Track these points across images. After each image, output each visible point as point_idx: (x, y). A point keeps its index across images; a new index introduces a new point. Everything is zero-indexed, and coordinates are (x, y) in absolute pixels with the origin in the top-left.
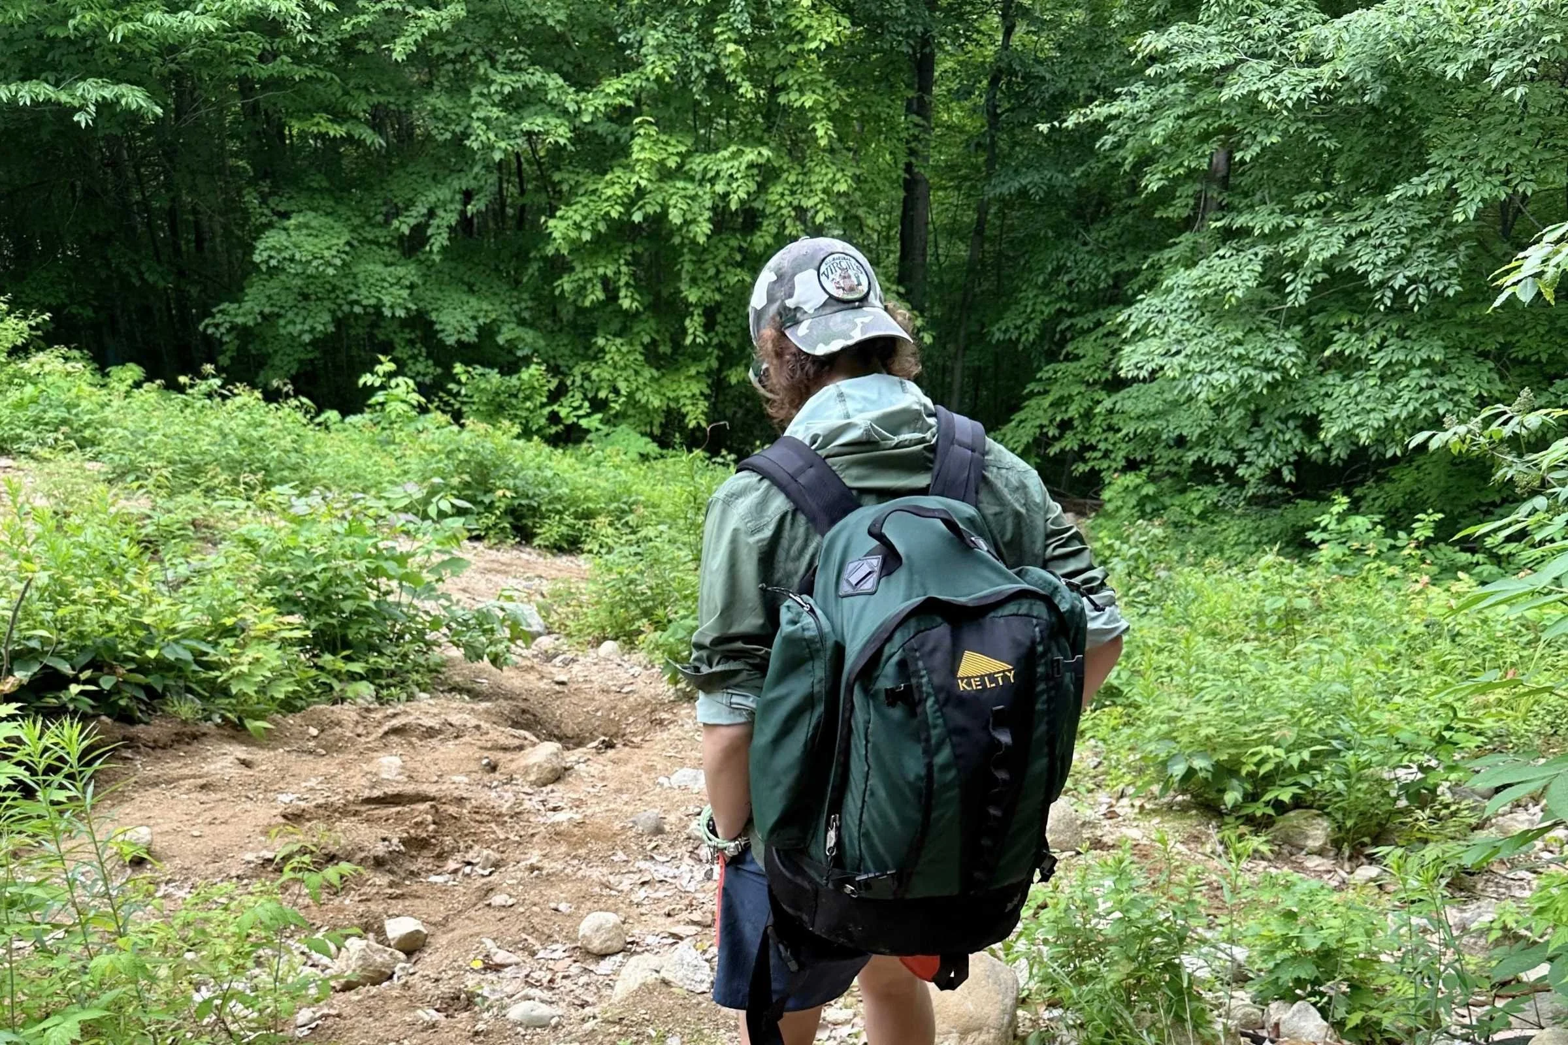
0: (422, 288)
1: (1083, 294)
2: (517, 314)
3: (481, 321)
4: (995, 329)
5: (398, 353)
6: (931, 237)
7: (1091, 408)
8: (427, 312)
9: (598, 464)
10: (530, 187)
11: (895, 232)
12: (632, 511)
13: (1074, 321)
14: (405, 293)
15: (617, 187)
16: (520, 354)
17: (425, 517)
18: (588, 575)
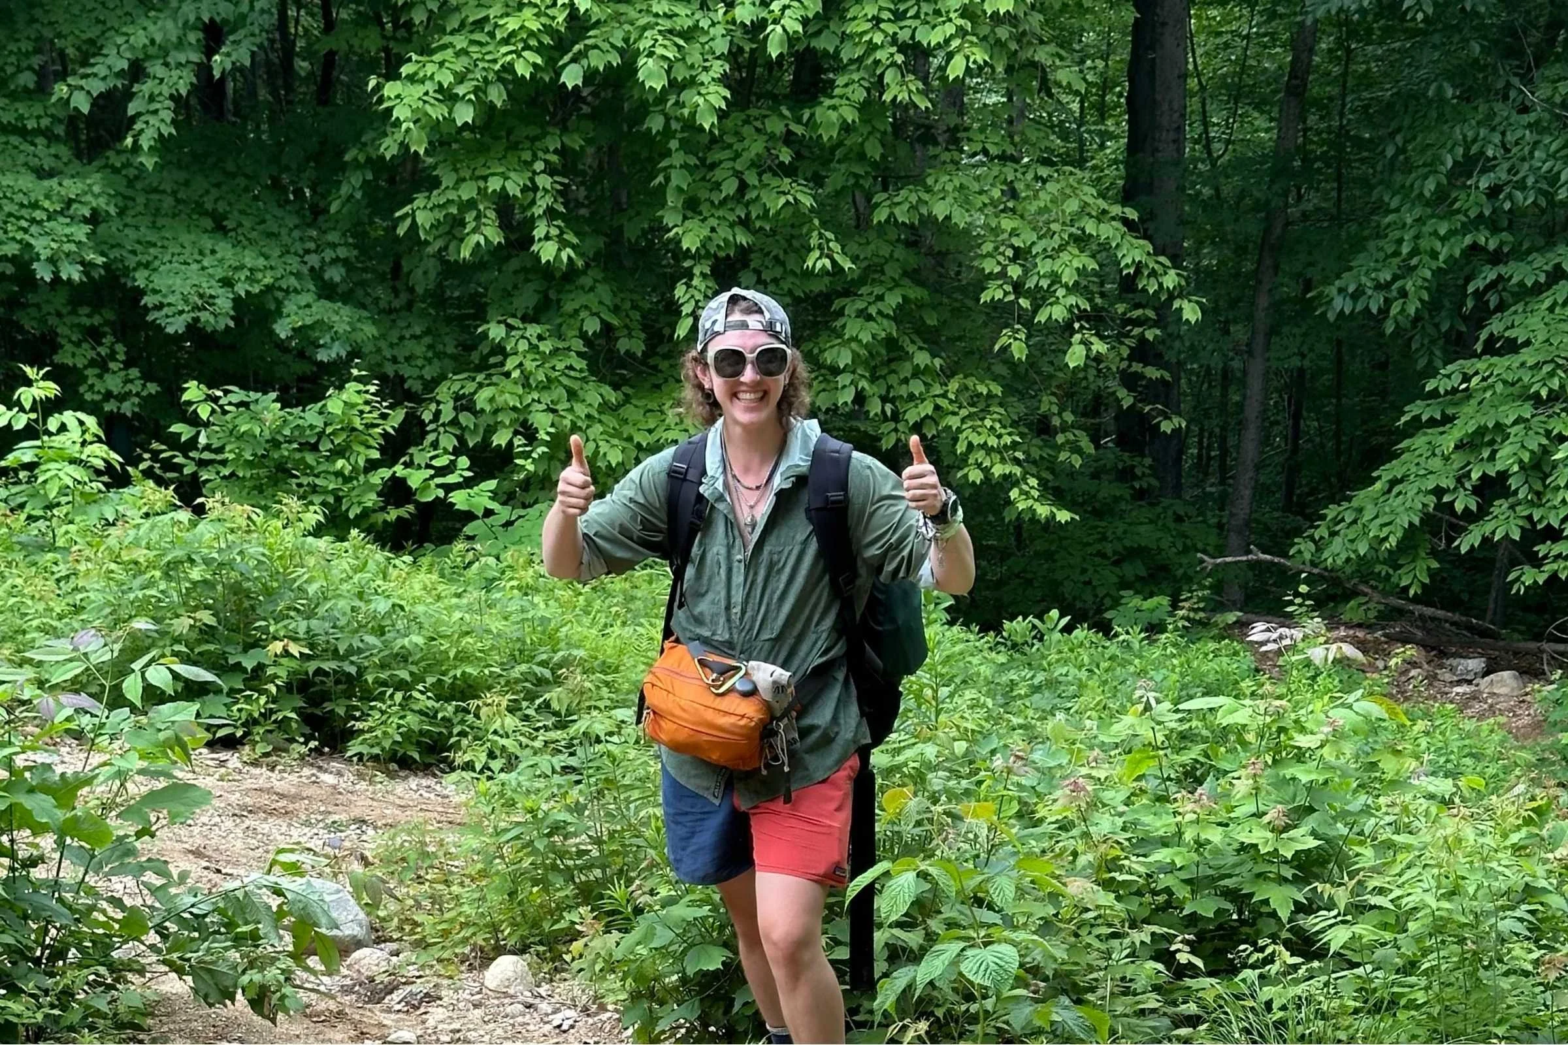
0: (115, 225)
1: (1524, 212)
2: (316, 274)
3: (241, 289)
4: (1332, 290)
5: (64, 358)
6: (1194, 104)
7: (1546, 451)
8: (127, 271)
9: (489, 585)
10: (344, 15)
11: (1119, 96)
12: (557, 681)
13: (1503, 270)
14: (81, 232)
15: (528, 12)
16: (322, 356)
17: (117, 700)
18: (462, 816)
